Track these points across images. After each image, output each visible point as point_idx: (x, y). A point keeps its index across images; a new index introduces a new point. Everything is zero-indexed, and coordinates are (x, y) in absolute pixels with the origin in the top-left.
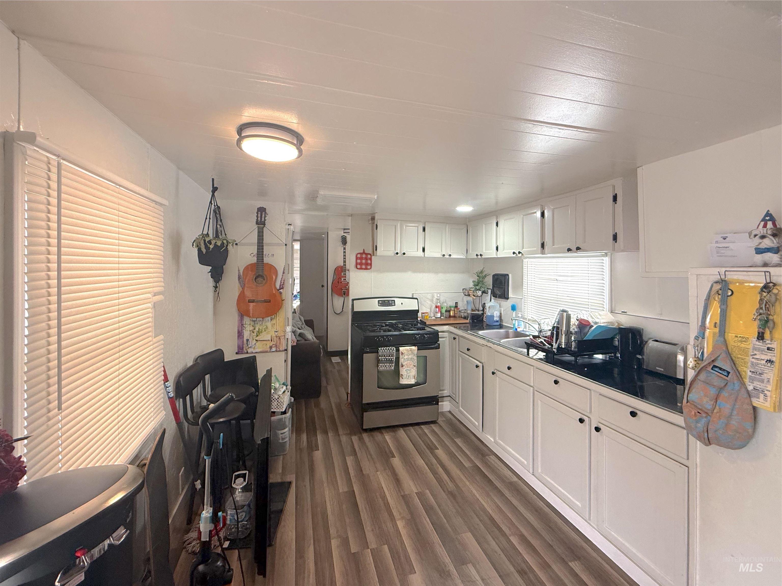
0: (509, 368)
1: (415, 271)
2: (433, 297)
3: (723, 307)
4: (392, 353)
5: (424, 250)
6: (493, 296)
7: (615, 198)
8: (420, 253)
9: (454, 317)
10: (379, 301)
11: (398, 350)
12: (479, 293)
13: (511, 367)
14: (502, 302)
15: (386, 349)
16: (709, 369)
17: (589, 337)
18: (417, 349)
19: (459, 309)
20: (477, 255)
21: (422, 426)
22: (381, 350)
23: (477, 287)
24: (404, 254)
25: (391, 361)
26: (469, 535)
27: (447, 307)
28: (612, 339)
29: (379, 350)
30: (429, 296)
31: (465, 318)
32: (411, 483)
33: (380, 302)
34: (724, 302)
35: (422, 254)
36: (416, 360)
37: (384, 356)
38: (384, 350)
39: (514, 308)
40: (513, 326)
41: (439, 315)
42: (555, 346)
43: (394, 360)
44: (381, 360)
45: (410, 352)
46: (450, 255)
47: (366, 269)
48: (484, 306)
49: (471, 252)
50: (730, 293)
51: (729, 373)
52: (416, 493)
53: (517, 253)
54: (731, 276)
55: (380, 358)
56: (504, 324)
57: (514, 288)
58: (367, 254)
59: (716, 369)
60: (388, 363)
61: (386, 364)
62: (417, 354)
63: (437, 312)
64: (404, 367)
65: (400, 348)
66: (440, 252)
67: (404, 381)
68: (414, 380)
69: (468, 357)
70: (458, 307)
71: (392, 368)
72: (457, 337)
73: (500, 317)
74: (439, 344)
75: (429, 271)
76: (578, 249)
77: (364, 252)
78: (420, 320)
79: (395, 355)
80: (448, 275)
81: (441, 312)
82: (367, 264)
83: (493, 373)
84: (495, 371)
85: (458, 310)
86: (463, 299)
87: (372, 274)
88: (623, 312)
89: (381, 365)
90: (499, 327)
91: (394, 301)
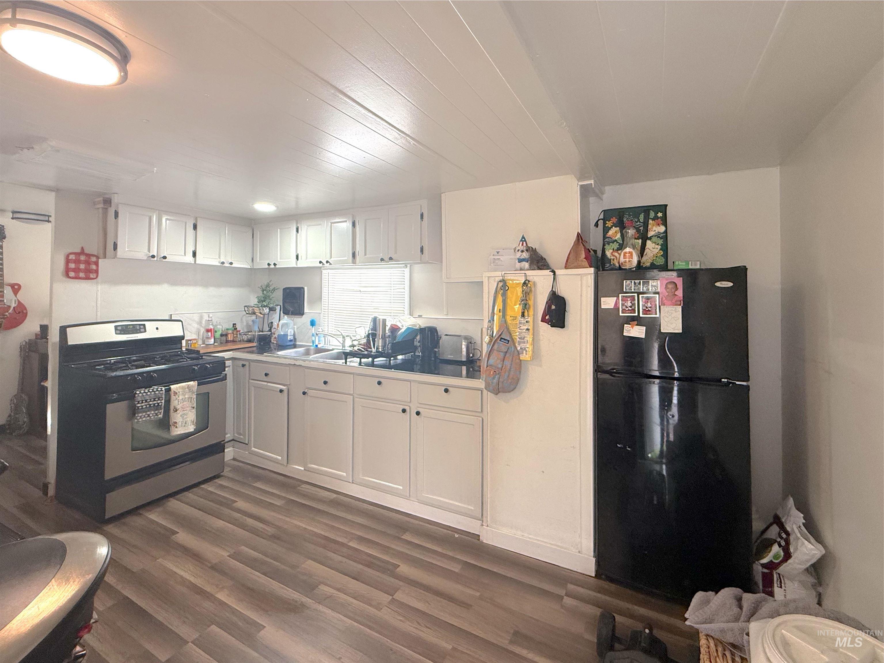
0: (325, 383)
1: (174, 283)
2: (201, 317)
3: (504, 298)
4: (159, 394)
5: (194, 254)
6: (283, 313)
7: (422, 216)
8: (189, 259)
9: (233, 341)
10: (116, 327)
11: (168, 390)
12: (266, 310)
13: (327, 381)
14: (295, 319)
15: (149, 391)
16: (498, 341)
17: (398, 339)
18: (197, 384)
19: (240, 331)
20: (269, 264)
21: (203, 486)
22: (140, 393)
23: (264, 303)
24: (165, 258)
25: (157, 407)
26: (310, 562)
27: (222, 331)
28: (413, 340)
29: (136, 393)
30: (196, 317)
31: (249, 341)
32: (217, 550)
33: (119, 328)
34: (504, 295)
35: (192, 261)
36: (195, 400)
37: (146, 402)
38: (145, 392)
39: (313, 323)
40: (312, 344)
41: (212, 341)
42: (374, 350)
43: (163, 405)
44: (140, 408)
45: (187, 389)
46: (231, 263)
47: (87, 278)
48: (271, 325)
49: (258, 261)
50: (507, 288)
51: (509, 341)
52: (229, 556)
53: (325, 262)
54: (508, 277)
55: (139, 405)
56: (297, 343)
57: (309, 302)
58: (89, 255)
59: (502, 340)
60: (152, 410)
61: (148, 413)
62: (196, 392)
63: (208, 338)
64: (178, 412)
65: (171, 386)
66: (217, 259)
67: (178, 431)
68: (193, 426)
69: (266, 383)
70: (238, 329)
71: (159, 416)
72: (247, 363)
73: (294, 335)
74: (226, 375)
75: (195, 284)
76: (391, 259)
77: (82, 252)
78: (186, 349)
79: (164, 396)
80: (223, 289)
81: (214, 336)
82: (88, 271)
83: (304, 393)
84: (306, 391)
85: (238, 333)
86: (242, 319)
87: (99, 287)
88: (419, 316)
89: (140, 415)
90: (293, 346)
91: (144, 325)
